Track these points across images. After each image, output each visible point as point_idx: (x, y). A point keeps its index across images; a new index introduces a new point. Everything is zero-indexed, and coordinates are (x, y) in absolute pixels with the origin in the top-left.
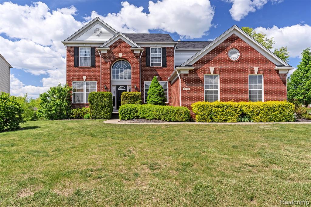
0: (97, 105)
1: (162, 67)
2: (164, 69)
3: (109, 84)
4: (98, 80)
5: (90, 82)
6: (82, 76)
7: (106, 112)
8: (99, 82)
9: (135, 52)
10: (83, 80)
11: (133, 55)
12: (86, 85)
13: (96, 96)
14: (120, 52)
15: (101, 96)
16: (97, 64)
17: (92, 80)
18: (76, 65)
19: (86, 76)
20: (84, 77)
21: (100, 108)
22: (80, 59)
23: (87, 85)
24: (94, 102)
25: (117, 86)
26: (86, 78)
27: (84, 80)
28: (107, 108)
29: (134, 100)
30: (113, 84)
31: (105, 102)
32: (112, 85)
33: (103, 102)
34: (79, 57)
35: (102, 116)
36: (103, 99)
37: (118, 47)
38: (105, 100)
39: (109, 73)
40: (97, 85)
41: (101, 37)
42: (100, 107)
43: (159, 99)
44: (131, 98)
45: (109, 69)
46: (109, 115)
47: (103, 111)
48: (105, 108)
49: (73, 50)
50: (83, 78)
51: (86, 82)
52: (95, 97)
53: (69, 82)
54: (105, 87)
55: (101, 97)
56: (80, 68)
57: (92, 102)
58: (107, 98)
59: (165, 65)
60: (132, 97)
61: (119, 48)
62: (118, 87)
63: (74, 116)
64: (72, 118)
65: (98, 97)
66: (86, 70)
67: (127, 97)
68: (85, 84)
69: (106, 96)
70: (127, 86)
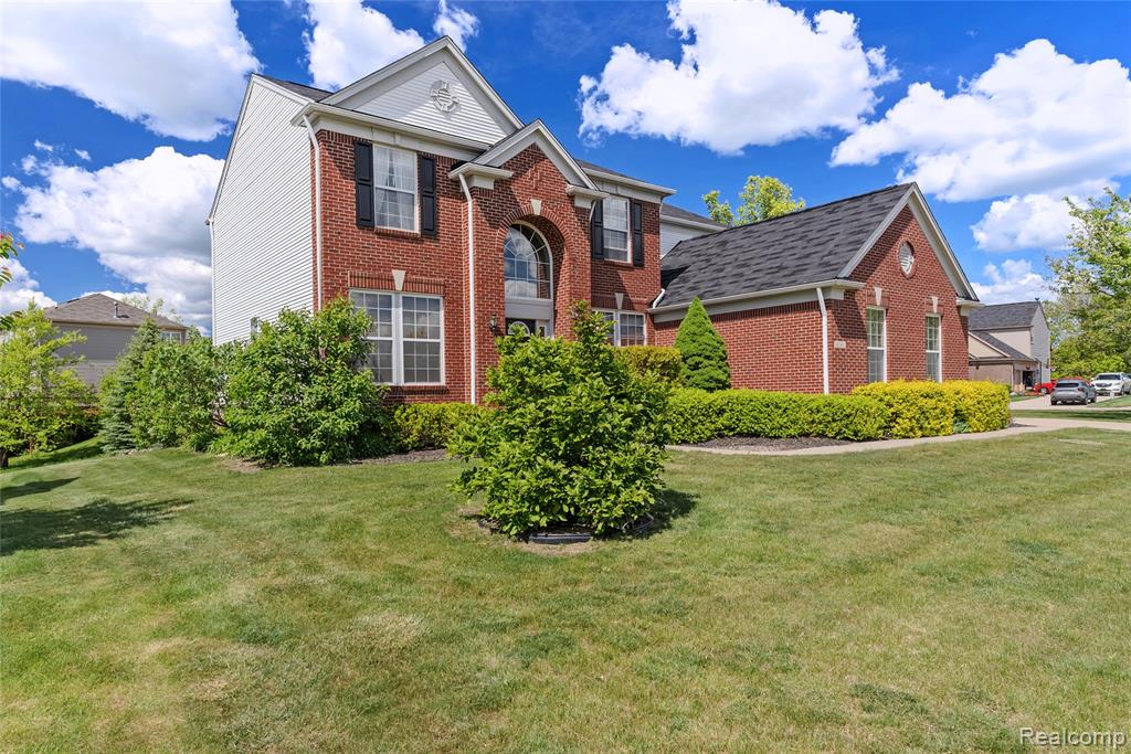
1: (635, 265)
2: (637, 271)
4: (447, 291)
5: (416, 295)
6: (388, 268)
8: (451, 302)
9: (579, 203)
10: (393, 288)
11: (571, 213)
12: (401, 309)
14: (536, 193)
16: (442, 229)
17: (425, 292)
18: (365, 221)
19: (404, 272)
20: (399, 276)
22: (379, 198)
23: (404, 308)
26: (405, 281)
27: (398, 285)
34: (376, 186)
37: (529, 173)
40: (442, 312)
41: (454, 120)
45: (501, 255)
49: (348, 152)
50: (392, 280)
51: (402, 296)
54: (492, 323)
56: (378, 234)
59: (639, 260)
61: (531, 179)
66: (402, 245)
68: (397, 307)
70: (537, 323)
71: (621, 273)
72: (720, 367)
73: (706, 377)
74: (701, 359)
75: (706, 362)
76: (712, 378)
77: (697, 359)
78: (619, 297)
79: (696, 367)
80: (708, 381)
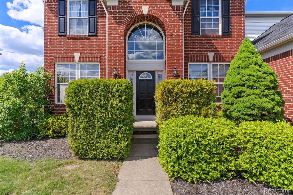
0: (90, 118)
1: (223, 35)
2: (225, 39)
3: (123, 67)
4: (101, 59)
5: (87, 63)
6: (72, 52)
7: (117, 138)
8: (103, 65)
9: (175, 3)
11: (169, 10)
13: (88, 91)
14: (145, 3)
15: (102, 90)
16: (100, 31)
17: (91, 61)
18: (62, 32)
19: (79, 53)
20: (77, 55)
21: (100, 128)
22: (70, 23)
23: (81, 69)
24: (80, 109)
25: (137, 72)
26: (80, 58)
27: (77, 59)
28: (120, 128)
29: (198, 103)
30: (129, 67)
31: (114, 108)
32: (129, 71)
33: (106, 109)
34: (68, 18)
35: (106, 150)
36: (109, 100)
38: (115, 102)
39: (123, 45)
40: (100, 70)
42: (98, 124)
43: (273, 100)
44: (190, 96)
45: (122, 38)
46: (126, 147)
47: (107, 134)
48: (115, 126)
50: (74, 58)
51: (80, 65)
52: (83, 94)
53: (49, 65)
54: (115, 73)
55: (101, 93)
56: (68, 38)
57: (76, 108)
58: (120, 96)
59: (227, 33)
60: (192, 95)
62: (139, 73)
63: (50, 132)
64: (47, 137)
65: (91, 94)
66: (79, 42)
67: (177, 94)
68: (78, 69)
69: (118, 91)
70: (156, 72)
71: (214, 41)
72: (266, 96)
73: (248, 104)
74: (244, 89)
75: (249, 91)
76: (254, 105)
77: (240, 88)
78: (211, 55)
79: (238, 95)
80: (249, 108)
